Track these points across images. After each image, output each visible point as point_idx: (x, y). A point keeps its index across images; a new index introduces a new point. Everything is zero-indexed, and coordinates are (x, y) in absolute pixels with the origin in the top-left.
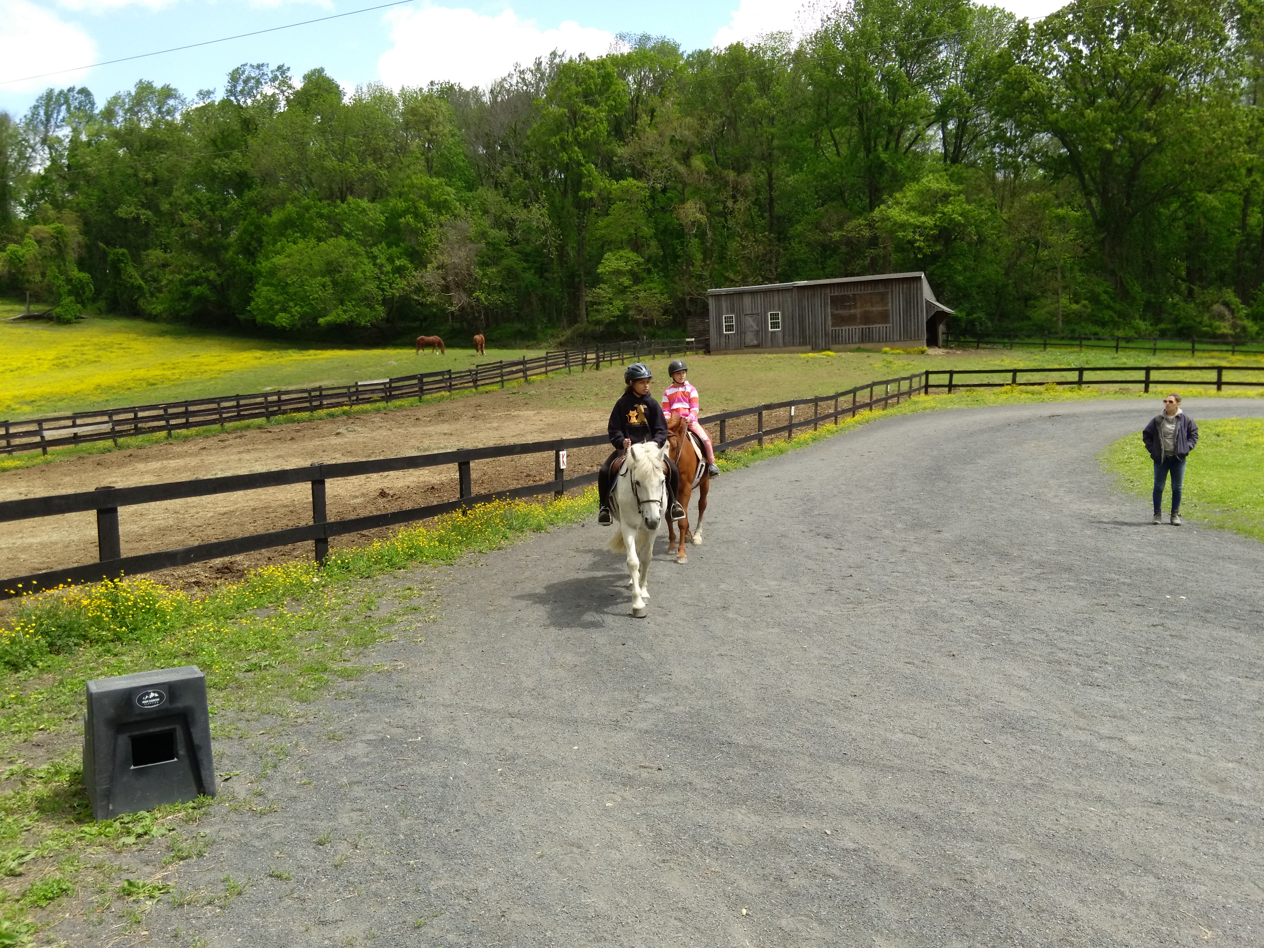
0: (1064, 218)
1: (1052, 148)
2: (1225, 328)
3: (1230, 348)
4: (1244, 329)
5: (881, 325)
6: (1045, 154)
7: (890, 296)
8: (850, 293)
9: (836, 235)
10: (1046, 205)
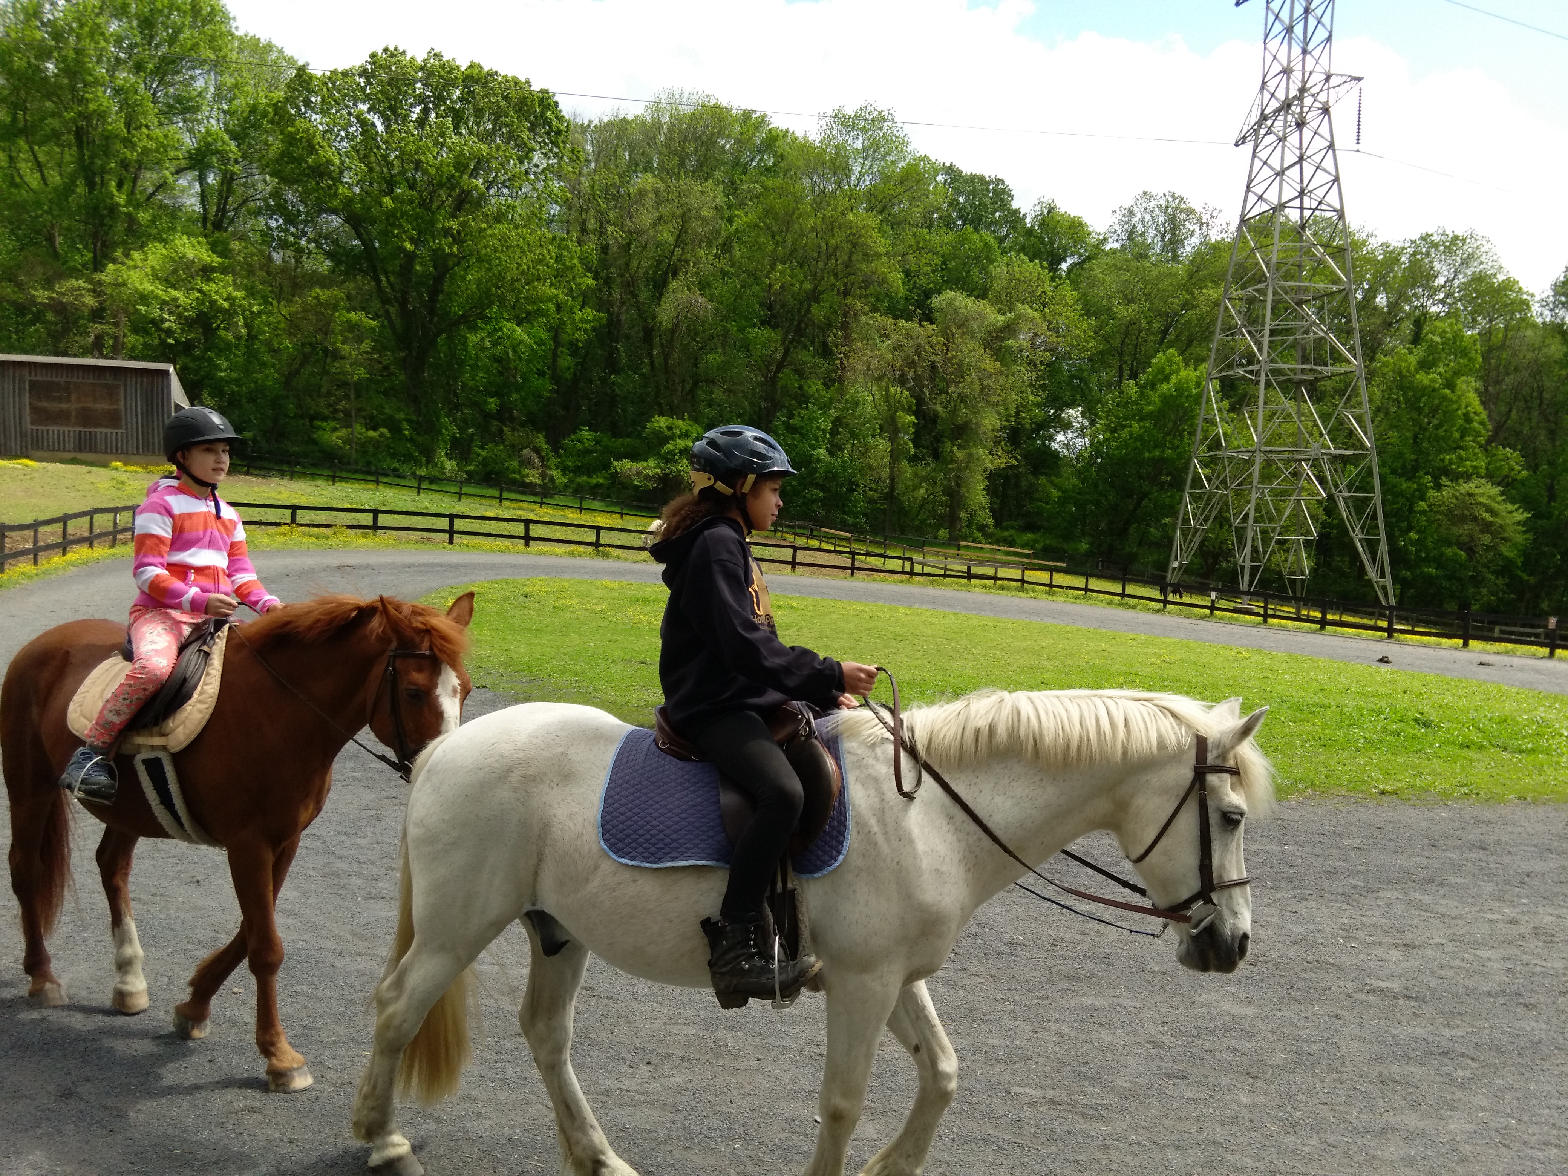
0: (357, 325)
1: (343, 236)
2: (533, 476)
3: (538, 499)
4: (552, 479)
5: (108, 430)
6: (335, 242)
7: (122, 391)
8: (62, 379)
9: (41, 295)
10: (335, 308)
